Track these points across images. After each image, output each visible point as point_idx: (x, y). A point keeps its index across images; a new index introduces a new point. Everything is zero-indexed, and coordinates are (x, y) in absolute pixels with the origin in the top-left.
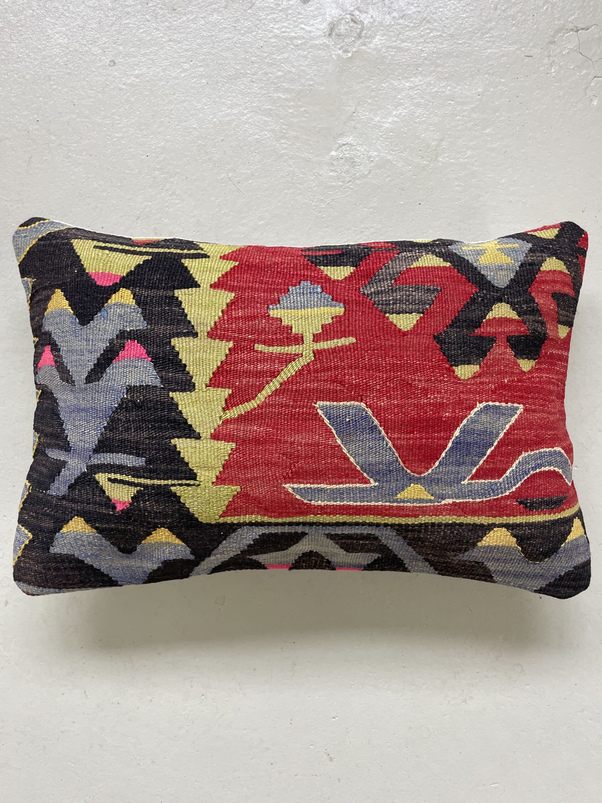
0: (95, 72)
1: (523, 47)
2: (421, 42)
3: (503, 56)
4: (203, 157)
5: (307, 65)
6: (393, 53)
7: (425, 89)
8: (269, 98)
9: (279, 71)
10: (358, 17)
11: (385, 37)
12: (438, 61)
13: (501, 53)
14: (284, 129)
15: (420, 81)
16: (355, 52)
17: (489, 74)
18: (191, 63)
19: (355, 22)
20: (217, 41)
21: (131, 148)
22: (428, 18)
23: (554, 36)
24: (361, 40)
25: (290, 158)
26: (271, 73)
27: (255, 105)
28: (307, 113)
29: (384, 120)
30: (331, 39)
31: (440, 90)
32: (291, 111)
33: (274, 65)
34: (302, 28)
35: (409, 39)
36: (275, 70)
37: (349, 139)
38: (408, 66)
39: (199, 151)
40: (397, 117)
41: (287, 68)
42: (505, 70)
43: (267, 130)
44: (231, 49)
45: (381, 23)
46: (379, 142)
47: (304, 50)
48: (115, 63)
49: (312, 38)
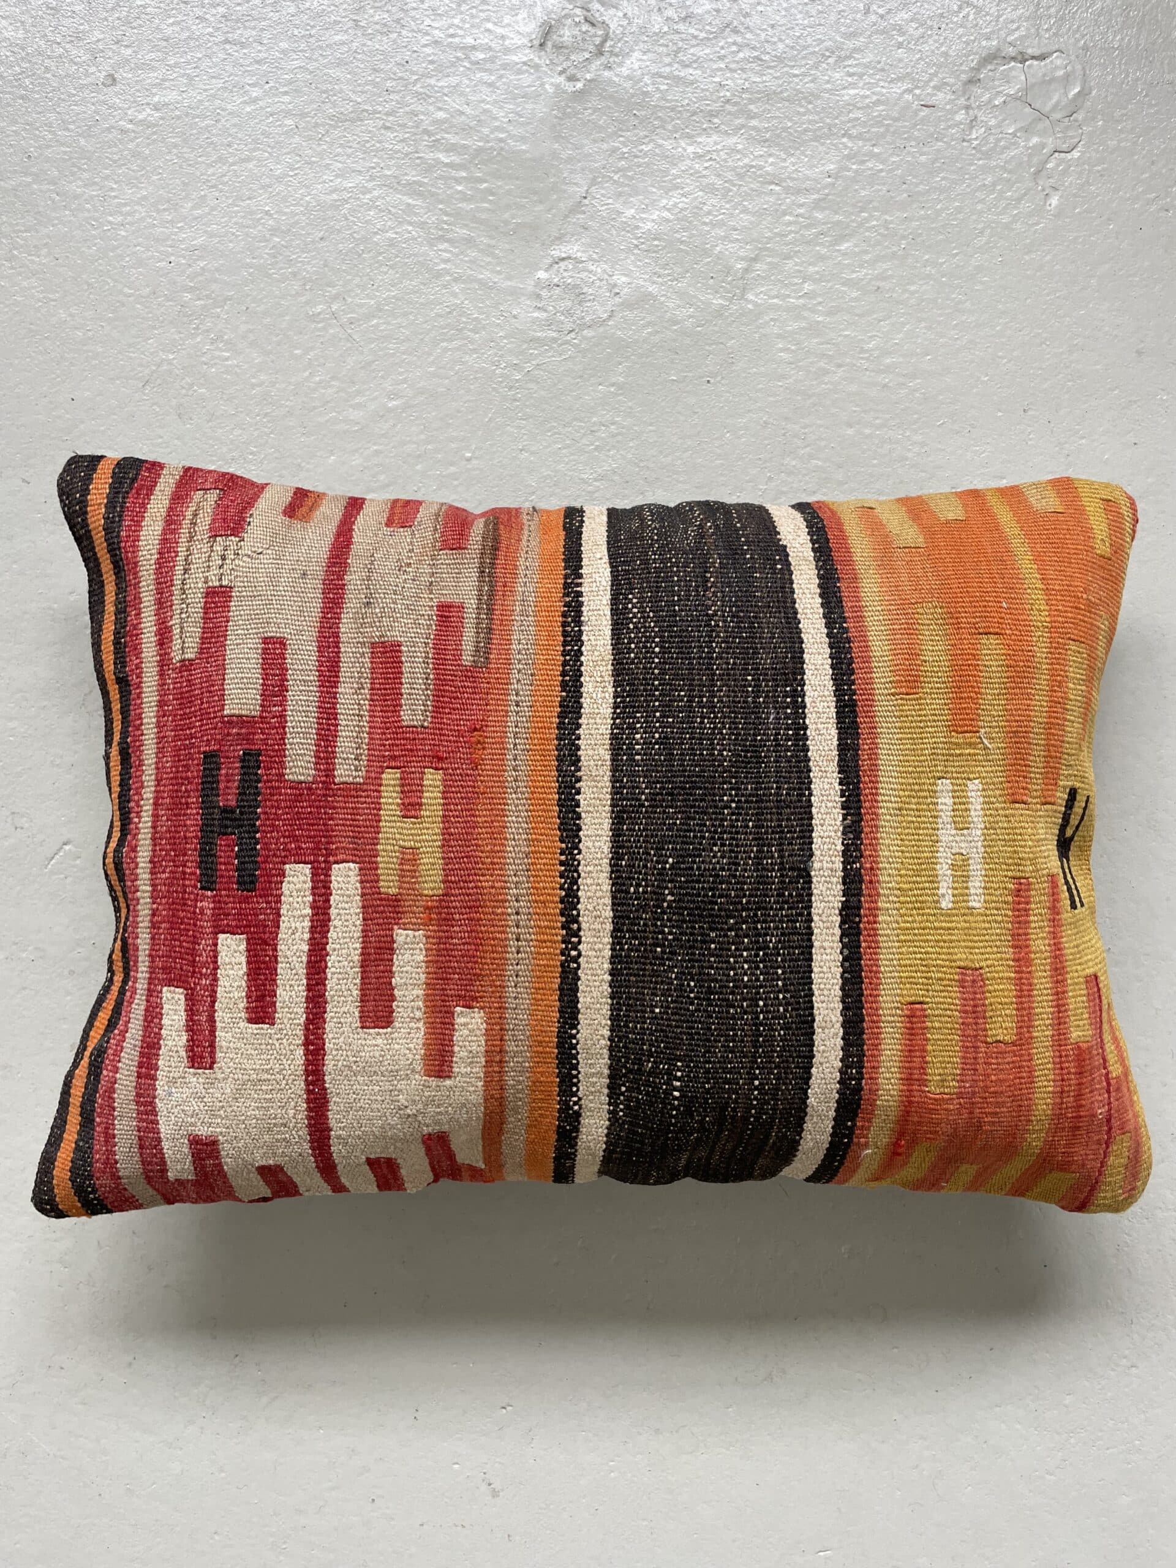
0: (74, 95)
1: (917, 87)
2: (721, 69)
3: (878, 102)
4: (281, 269)
5: (496, 102)
6: (666, 87)
7: (725, 160)
8: (418, 161)
9: (440, 109)
10: (597, 15)
11: (650, 55)
12: (752, 107)
13: (875, 98)
14: (445, 223)
15: (716, 143)
16: (589, 81)
17: (850, 137)
18: (267, 86)
19: (593, 25)
20: (321, 48)
21: (139, 245)
22: (735, 23)
23: (977, 69)
24: (603, 59)
25: (456, 280)
26: (422, 113)
27: (389, 173)
28: (493, 194)
29: (643, 216)
30: (543, 53)
31: (754, 163)
32: (460, 188)
33: (430, 97)
34: (488, 30)
35: (695, 61)
36: (431, 108)
37: (573, 249)
38: (694, 113)
39: (275, 257)
40: (669, 210)
41: (455, 105)
42: (882, 130)
43: (410, 223)
44: (346, 64)
45: (643, 30)
46: (633, 258)
47: (489, 71)
48: (114, 80)
49: (507, 51)
